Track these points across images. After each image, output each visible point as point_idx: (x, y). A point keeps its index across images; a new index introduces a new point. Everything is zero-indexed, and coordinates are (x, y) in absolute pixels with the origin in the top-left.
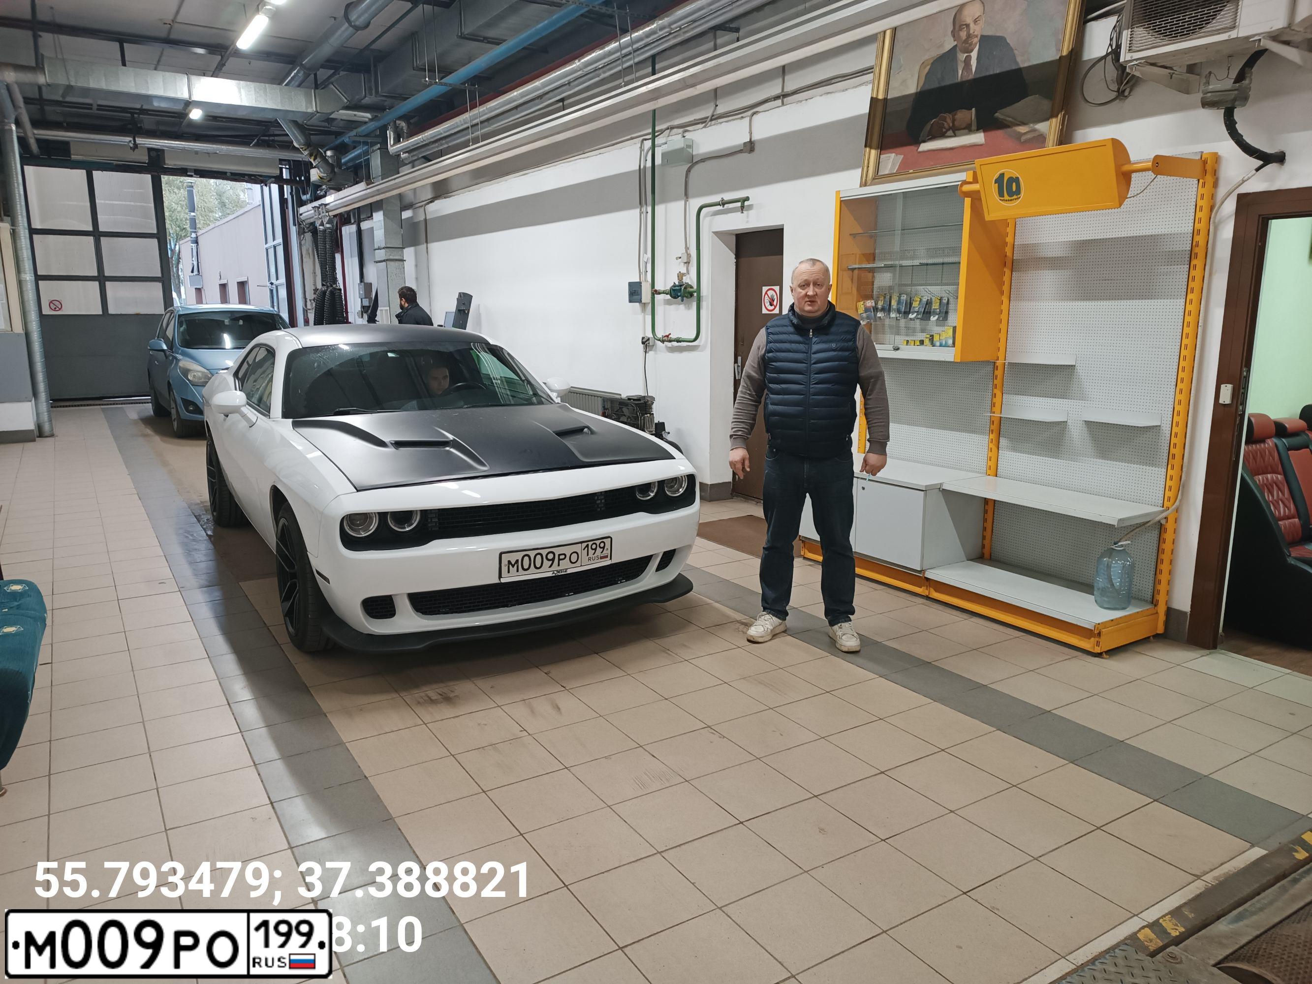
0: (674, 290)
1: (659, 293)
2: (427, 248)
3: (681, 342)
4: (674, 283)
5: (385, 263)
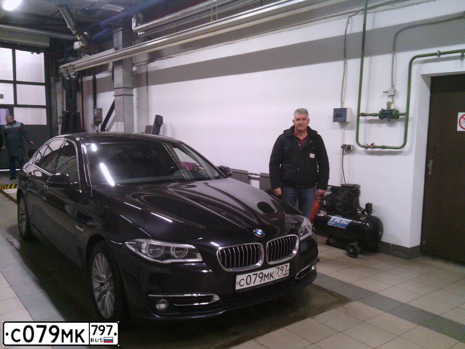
0: (383, 113)
1: (363, 115)
2: (147, 89)
3: (385, 149)
4: (382, 109)
5: (122, 97)
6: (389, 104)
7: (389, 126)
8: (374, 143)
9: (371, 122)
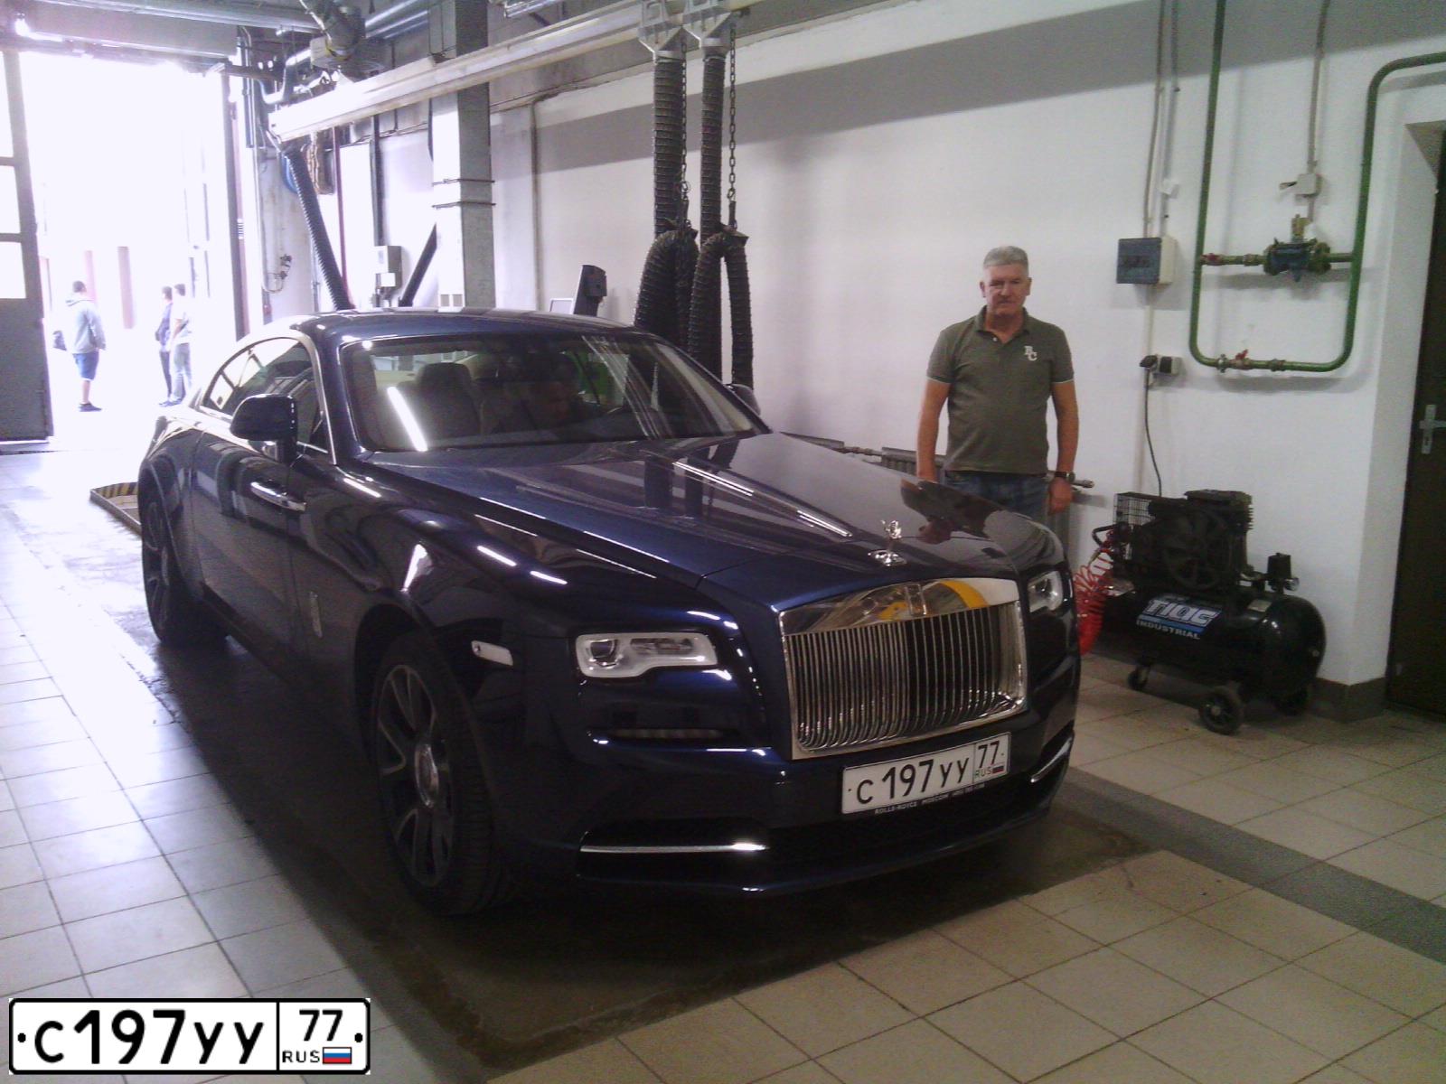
0: (1275, 254)
1: (1215, 260)
3: (1283, 370)
4: (1276, 240)
5: (458, 210)
6: (1298, 225)
7: (1294, 296)
8: (1246, 352)
9: (1239, 283)
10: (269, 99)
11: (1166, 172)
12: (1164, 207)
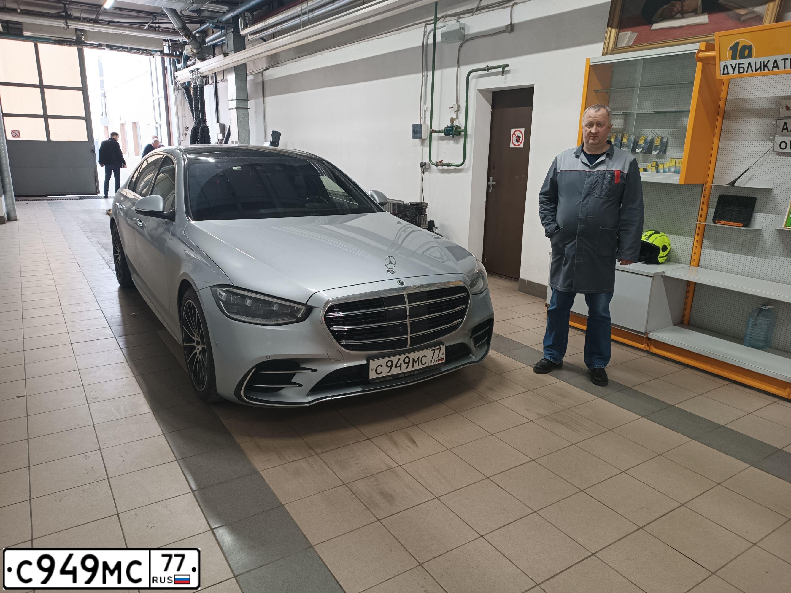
1: (435, 132)
2: (264, 100)
3: (450, 166)
4: (447, 125)
5: (235, 110)
6: (452, 120)
7: (454, 143)
8: (442, 161)
9: (441, 139)
10: (179, 66)
11: (425, 103)
12: (425, 114)
